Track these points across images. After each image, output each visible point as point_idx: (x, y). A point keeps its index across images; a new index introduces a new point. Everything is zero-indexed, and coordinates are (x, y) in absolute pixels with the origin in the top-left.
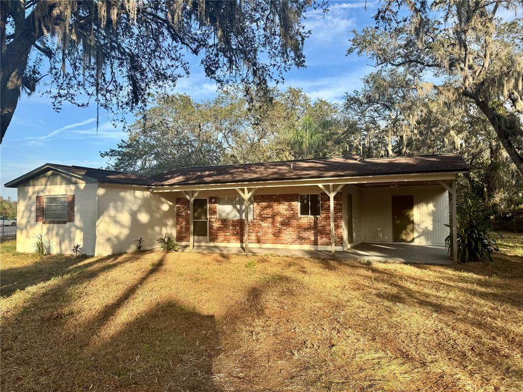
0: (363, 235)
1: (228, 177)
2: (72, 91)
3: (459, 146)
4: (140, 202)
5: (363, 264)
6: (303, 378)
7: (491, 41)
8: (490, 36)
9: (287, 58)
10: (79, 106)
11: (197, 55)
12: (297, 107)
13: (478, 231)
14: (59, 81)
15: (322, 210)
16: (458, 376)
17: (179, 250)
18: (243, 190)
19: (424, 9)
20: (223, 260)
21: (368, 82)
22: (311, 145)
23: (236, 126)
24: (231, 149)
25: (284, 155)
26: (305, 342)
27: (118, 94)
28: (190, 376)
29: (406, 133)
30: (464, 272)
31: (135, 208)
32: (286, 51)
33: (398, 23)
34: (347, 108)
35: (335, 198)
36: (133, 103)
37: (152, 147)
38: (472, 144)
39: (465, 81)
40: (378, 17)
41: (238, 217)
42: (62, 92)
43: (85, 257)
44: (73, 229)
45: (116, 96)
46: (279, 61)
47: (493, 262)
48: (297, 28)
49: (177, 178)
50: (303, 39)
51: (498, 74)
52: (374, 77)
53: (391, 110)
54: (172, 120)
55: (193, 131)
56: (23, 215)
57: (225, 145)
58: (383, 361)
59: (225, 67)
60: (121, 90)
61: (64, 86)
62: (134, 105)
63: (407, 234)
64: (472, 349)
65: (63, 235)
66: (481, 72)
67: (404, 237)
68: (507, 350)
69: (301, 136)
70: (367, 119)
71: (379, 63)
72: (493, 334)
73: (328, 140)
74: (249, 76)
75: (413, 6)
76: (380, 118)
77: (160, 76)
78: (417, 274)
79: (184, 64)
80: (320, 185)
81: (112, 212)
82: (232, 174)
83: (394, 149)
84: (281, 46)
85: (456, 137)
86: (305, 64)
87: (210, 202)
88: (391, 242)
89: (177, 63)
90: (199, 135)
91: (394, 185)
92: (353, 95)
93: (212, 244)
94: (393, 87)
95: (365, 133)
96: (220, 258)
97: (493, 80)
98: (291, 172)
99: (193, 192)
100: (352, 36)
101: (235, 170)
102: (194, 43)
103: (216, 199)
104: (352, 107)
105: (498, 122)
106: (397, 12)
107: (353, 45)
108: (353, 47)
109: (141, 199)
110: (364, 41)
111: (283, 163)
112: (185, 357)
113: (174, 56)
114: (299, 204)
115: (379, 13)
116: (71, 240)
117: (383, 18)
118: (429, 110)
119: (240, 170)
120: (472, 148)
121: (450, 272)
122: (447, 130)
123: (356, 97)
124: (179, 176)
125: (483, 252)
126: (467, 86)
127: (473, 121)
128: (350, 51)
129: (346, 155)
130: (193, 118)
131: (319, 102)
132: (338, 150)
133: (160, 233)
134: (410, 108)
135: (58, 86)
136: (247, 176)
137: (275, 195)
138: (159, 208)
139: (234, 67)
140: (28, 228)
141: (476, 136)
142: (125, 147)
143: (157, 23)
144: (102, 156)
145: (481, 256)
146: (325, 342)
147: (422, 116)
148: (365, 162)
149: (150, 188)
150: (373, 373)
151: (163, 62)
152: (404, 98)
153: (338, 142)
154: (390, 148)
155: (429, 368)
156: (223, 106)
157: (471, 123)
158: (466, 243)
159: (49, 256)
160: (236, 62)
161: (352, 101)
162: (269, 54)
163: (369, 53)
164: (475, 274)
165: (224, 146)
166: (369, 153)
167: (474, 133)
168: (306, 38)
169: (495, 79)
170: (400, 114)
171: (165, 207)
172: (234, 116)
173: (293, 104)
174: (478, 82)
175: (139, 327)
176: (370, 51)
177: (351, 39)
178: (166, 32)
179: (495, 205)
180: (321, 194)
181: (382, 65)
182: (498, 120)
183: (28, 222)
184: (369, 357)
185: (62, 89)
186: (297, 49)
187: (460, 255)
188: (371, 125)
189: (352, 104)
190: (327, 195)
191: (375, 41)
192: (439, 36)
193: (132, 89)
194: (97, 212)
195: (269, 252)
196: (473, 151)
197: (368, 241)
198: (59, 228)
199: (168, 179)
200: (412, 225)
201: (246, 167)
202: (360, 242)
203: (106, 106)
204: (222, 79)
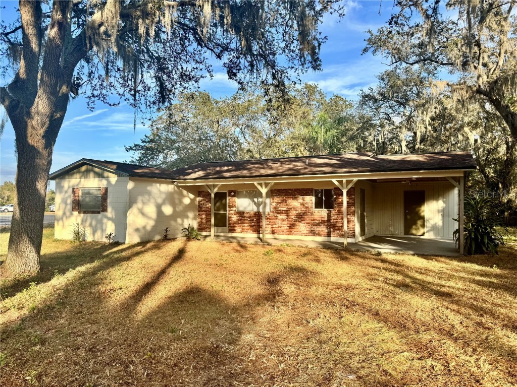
0: (375, 227)
1: (245, 172)
2: (104, 92)
3: (473, 142)
4: (164, 196)
5: (373, 255)
6: (317, 339)
7: (505, 39)
8: (504, 35)
9: (304, 61)
10: (110, 105)
11: (221, 59)
12: (312, 103)
13: (484, 225)
14: (93, 82)
15: (335, 204)
16: (445, 341)
17: (201, 240)
18: (261, 185)
19: (436, 14)
20: (241, 249)
21: (383, 79)
22: (325, 142)
23: (252, 122)
24: (248, 144)
25: (299, 150)
26: (318, 314)
27: (146, 94)
28: (227, 335)
29: (420, 130)
30: (468, 263)
31: (160, 201)
32: (303, 54)
33: (410, 28)
34: (362, 105)
35: (348, 192)
36: (159, 102)
37: (174, 142)
38: (488, 140)
39: (478, 79)
40: (391, 22)
41: (255, 209)
42: (96, 93)
43: (117, 244)
44: (105, 220)
45: (144, 96)
46: (296, 64)
47: (498, 254)
48: (314, 34)
49: (197, 173)
50: (320, 45)
51: (511, 73)
52: (388, 74)
53: (405, 107)
54: (192, 116)
55: (211, 127)
56: (59, 207)
57: (242, 140)
58: (383, 330)
59: (245, 69)
60: (149, 90)
61: (98, 87)
62: (161, 104)
63: (417, 229)
64: (461, 323)
65: (96, 226)
66: (495, 70)
67: (414, 232)
68: (490, 324)
69: (316, 132)
70: (381, 115)
71: (394, 61)
72: (481, 312)
73: (342, 136)
74: (268, 78)
75: (424, 12)
76: (395, 114)
77: (185, 77)
78: (424, 264)
79: (208, 67)
80: (334, 181)
81: (140, 205)
82: (249, 169)
83: (408, 145)
84: (299, 50)
85: (470, 134)
86: (321, 68)
87: (230, 195)
88: (402, 235)
89: (201, 66)
90: (217, 131)
91: (405, 181)
92: (368, 92)
93: (230, 234)
94: (407, 85)
95: (379, 129)
96: (239, 248)
97: (506, 79)
98: (305, 168)
99: (214, 186)
100: (368, 36)
101: (251, 166)
102: (218, 48)
103: (235, 193)
104: (367, 103)
105: (512, 119)
106: (409, 18)
107: (368, 44)
108: (369, 46)
109: (164, 193)
110: (380, 40)
111: (297, 159)
112: (221, 322)
113: (199, 60)
114: (313, 198)
115: (393, 18)
116: (103, 231)
117: (396, 23)
118: (443, 107)
119: (257, 166)
120: (488, 143)
121: (455, 264)
122: (462, 127)
123: (371, 94)
124: (198, 171)
125: (489, 245)
126: (481, 85)
127: (489, 117)
128: (365, 50)
129: (360, 151)
130: (211, 114)
131: (334, 98)
132: (353, 146)
133: (182, 225)
134: (423, 105)
135: (92, 87)
136: (263, 172)
137: (290, 190)
138: (181, 202)
139: (255, 71)
140: (64, 219)
141: (492, 132)
142: (148, 142)
143: (183, 29)
144: (127, 150)
145: (487, 249)
146: (335, 314)
147: (436, 112)
148: (378, 159)
149: (175, 182)
150: (375, 337)
151: (189, 66)
152: (418, 95)
153: (352, 138)
154: (404, 144)
155: (421, 335)
156: (240, 102)
157: (487, 119)
158: (473, 236)
159: (84, 242)
160: (257, 66)
161: (367, 98)
162: (287, 57)
163: (384, 52)
164: (478, 265)
165: (240, 141)
166: (384, 148)
167: (489, 129)
168: (322, 44)
169: (507, 78)
170: (415, 110)
171: (187, 201)
172: (252, 112)
173: (309, 100)
174: (492, 80)
175: (179, 300)
176: (385, 50)
177: (367, 39)
178: (192, 38)
179: (510, 201)
180: (335, 188)
181: (396, 64)
182: (512, 118)
183: (64, 214)
184: (373, 326)
185: (96, 90)
186: (313, 53)
187: (467, 248)
188: (387, 121)
189: (367, 101)
190: (340, 190)
191: (390, 40)
192: (453, 35)
193: (159, 89)
194: (128, 203)
195: (284, 243)
196: (488, 147)
197: (380, 233)
198: (92, 219)
199: (190, 174)
200: (422, 220)
201: (263, 163)
202: (372, 235)
203: (134, 105)
204: (243, 80)
